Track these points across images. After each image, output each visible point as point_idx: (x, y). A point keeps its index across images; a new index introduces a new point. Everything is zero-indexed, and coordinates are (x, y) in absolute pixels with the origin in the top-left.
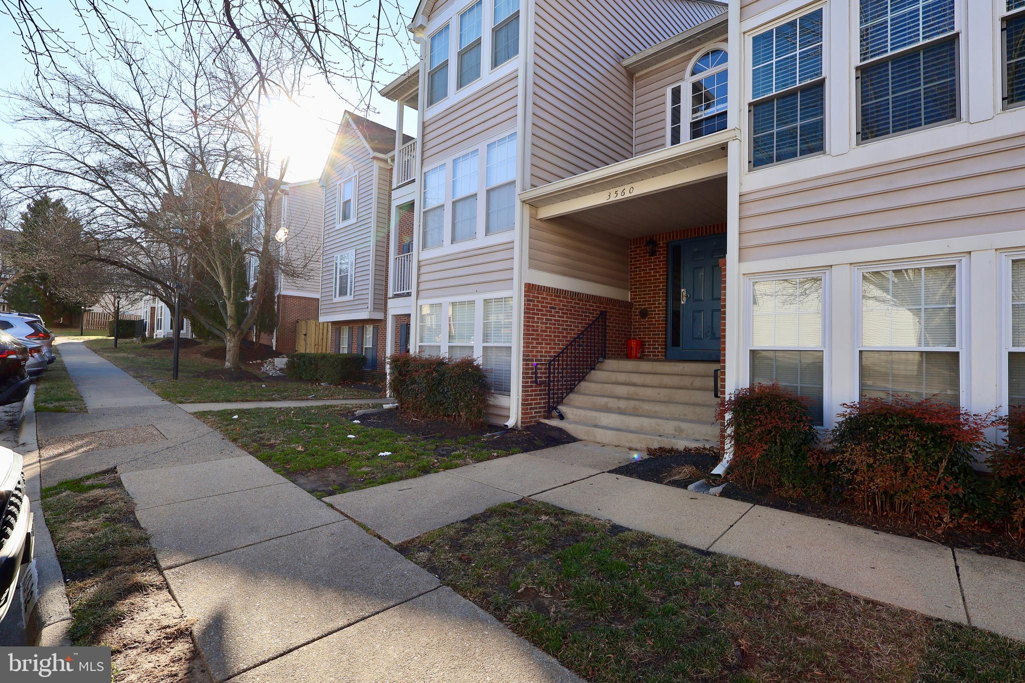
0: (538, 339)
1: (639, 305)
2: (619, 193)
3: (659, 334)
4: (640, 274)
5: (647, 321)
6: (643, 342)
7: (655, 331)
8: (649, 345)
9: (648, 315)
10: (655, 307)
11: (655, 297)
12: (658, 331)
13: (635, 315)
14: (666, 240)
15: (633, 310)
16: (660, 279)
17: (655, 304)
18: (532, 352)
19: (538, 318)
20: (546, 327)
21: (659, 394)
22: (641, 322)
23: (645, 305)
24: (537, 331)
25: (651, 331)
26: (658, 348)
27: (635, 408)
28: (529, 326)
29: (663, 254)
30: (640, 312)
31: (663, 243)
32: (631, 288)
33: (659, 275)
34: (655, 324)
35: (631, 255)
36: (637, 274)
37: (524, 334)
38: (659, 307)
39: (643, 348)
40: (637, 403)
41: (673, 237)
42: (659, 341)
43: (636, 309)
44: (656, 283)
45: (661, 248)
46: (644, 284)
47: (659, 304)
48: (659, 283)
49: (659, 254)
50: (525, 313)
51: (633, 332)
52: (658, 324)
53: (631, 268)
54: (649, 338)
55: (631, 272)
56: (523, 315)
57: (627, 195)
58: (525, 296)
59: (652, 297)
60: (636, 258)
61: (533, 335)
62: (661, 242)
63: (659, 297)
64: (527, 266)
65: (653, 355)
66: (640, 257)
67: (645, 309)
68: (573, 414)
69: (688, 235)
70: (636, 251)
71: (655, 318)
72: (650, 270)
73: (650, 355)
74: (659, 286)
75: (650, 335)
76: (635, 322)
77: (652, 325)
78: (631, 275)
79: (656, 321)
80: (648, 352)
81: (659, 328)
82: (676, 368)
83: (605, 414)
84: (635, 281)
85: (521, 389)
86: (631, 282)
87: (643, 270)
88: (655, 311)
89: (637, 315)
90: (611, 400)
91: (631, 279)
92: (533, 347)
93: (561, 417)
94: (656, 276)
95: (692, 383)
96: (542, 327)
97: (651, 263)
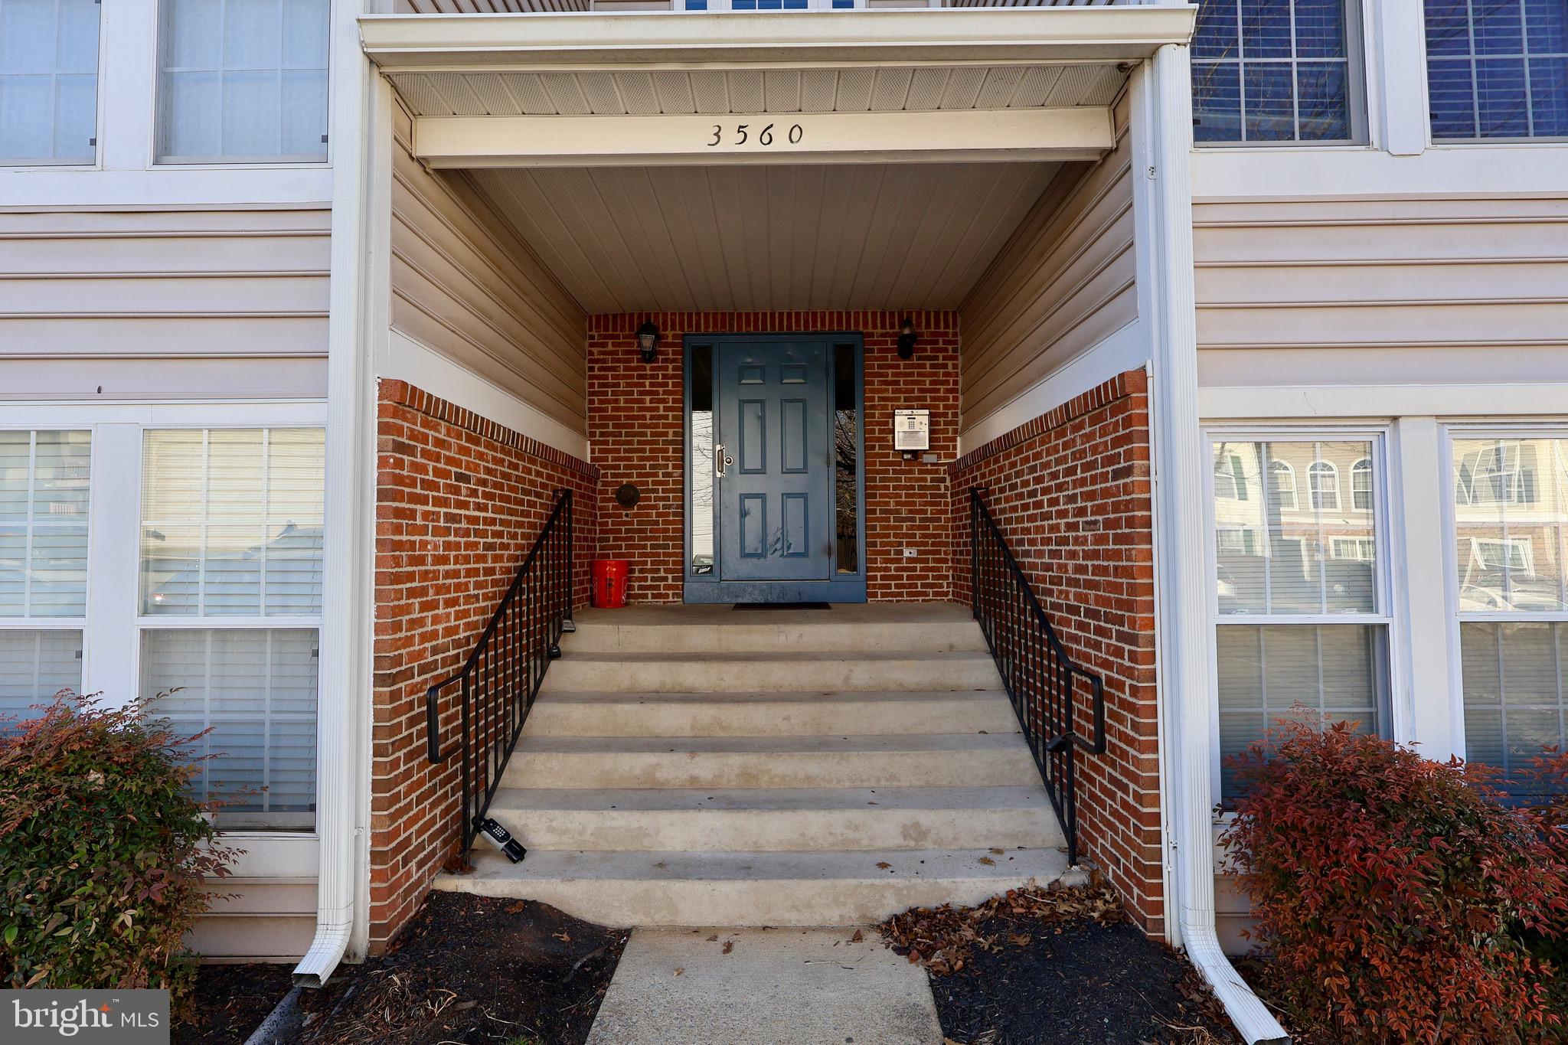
0: (424, 591)
1: (614, 475)
2: (754, 133)
3: (666, 547)
4: (616, 401)
5: (636, 515)
6: (630, 563)
7: (657, 539)
8: (641, 571)
9: (639, 499)
10: (654, 483)
11: (656, 459)
12: (665, 538)
13: (603, 500)
14: (682, 328)
15: (599, 486)
16: (666, 417)
17: (656, 475)
18: (408, 642)
19: (426, 515)
20: (448, 546)
21: (787, 718)
22: (620, 516)
23: (630, 475)
24: (421, 560)
25: (647, 539)
26: (665, 579)
27: (746, 775)
28: (398, 546)
29: (674, 361)
30: (618, 493)
31: (675, 337)
32: (592, 434)
33: (666, 409)
34: (656, 523)
35: (591, 353)
36: (608, 402)
37: (380, 578)
38: (667, 483)
39: (629, 580)
40: (750, 760)
41: (698, 325)
42: (666, 563)
43: (605, 484)
44: (657, 426)
45: (667, 345)
46: (624, 426)
47: (665, 475)
48: (665, 426)
49: (665, 361)
50: (382, 495)
51: (601, 540)
52: (665, 522)
53: (592, 385)
54: (641, 555)
55: (592, 394)
56: (372, 502)
57: (780, 144)
58: (383, 429)
59: (648, 459)
60: (604, 361)
61: (410, 577)
62: (669, 333)
63: (667, 459)
64: (386, 317)
65: (654, 596)
66: (614, 361)
67: (630, 485)
68: (551, 830)
69: (732, 326)
70: (604, 345)
71: (655, 507)
72: (641, 393)
73: (645, 596)
74: (666, 434)
75: (644, 547)
76: (603, 516)
77: (648, 523)
78: (592, 402)
79: (658, 515)
80: (640, 588)
81: (666, 530)
82: (782, 638)
83: (676, 816)
84: (601, 418)
85: (367, 796)
86: (592, 418)
87: (624, 393)
88: (656, 491)
89: (609, 500)
90: (665, 759)
91: (590, 410)
92: (414, 623)
93: (516, 852)
94: (657, 409)
95: (847, 678)
96: (436, 547)
97: (644, 377)
